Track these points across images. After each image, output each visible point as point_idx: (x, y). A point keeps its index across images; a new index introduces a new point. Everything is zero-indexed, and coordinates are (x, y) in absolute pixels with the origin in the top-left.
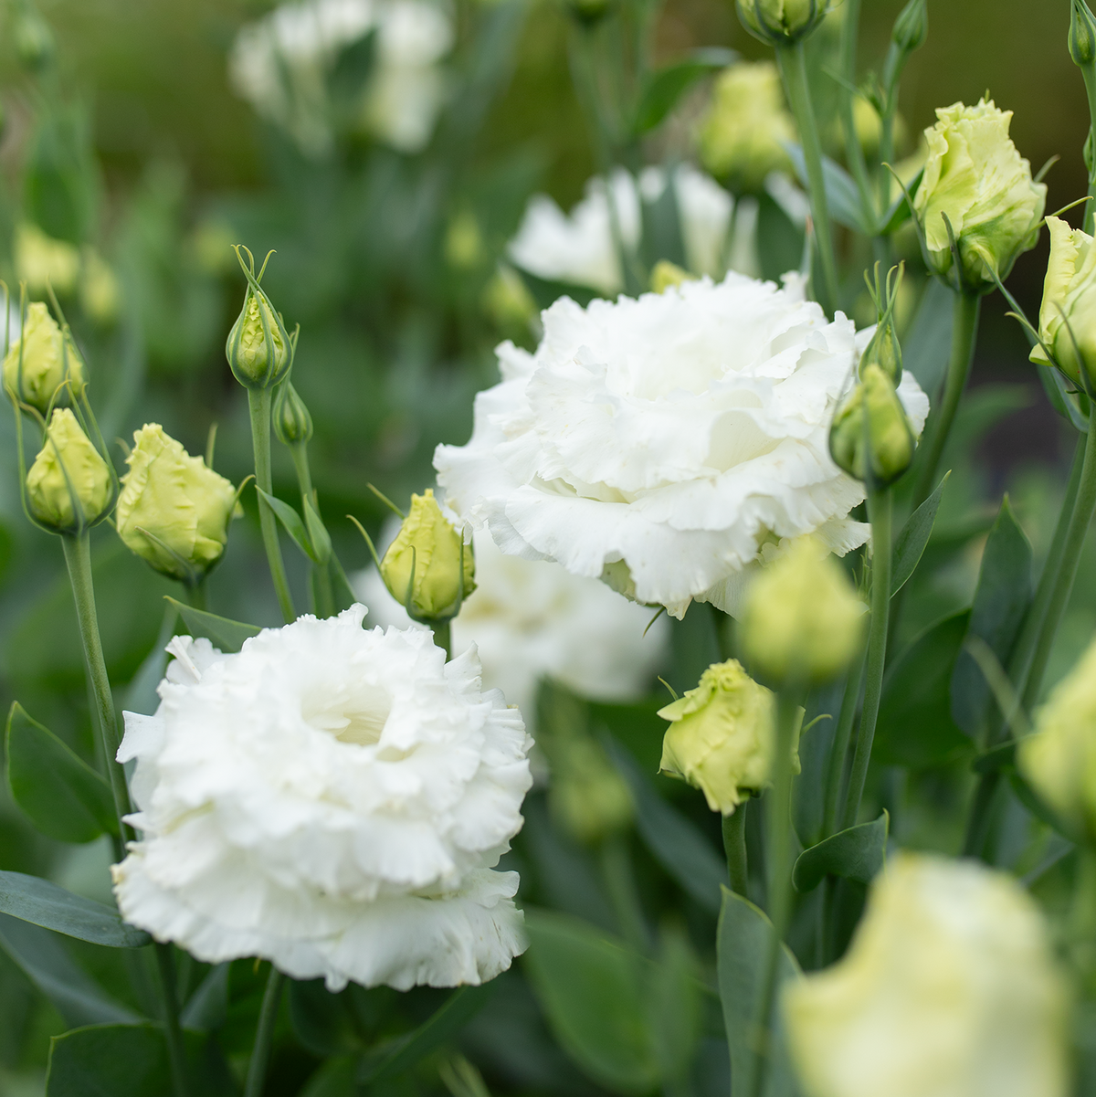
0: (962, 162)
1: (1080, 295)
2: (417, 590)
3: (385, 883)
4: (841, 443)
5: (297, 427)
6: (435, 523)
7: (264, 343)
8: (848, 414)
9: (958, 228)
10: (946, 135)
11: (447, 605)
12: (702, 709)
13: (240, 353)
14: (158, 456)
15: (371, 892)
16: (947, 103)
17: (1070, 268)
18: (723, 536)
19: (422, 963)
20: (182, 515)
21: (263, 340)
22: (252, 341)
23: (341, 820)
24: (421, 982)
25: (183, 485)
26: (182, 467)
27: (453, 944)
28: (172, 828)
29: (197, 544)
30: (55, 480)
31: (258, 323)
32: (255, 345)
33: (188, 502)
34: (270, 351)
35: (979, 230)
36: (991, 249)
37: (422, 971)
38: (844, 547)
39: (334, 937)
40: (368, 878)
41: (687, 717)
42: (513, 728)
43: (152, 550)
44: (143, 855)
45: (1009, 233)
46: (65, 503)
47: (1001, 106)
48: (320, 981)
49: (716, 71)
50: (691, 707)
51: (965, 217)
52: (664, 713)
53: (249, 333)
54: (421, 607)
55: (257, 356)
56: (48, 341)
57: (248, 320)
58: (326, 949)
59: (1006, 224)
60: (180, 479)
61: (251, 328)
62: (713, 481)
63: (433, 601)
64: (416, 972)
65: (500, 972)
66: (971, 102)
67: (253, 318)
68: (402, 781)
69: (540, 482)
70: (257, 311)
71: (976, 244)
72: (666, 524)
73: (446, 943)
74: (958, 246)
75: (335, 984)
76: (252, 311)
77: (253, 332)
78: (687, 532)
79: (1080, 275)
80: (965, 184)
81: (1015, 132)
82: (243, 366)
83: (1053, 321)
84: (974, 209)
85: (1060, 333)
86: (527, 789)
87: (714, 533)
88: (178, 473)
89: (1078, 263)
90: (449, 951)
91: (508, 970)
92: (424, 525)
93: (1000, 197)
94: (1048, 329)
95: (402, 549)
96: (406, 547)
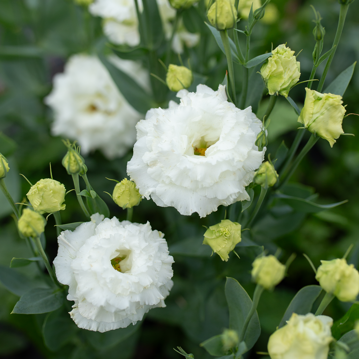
0: (280, 68)
1: (317, 118)
7: (78, 165)
9: (279, 89)
10: (275, 61)
14: (44, 192)
17: (312, 105)
20: (55, 204)
28: (83, 300)
33: (56, 200)
35: (285, 89)
51: (281, 86)
53: (72, 163)
59: (292, 84)
71: (284, 94)
85: (310, 126)
92: (126, 189)
93: (290, 77)
94: (307, 125)
95: (120, 195)
96: (121, 195)
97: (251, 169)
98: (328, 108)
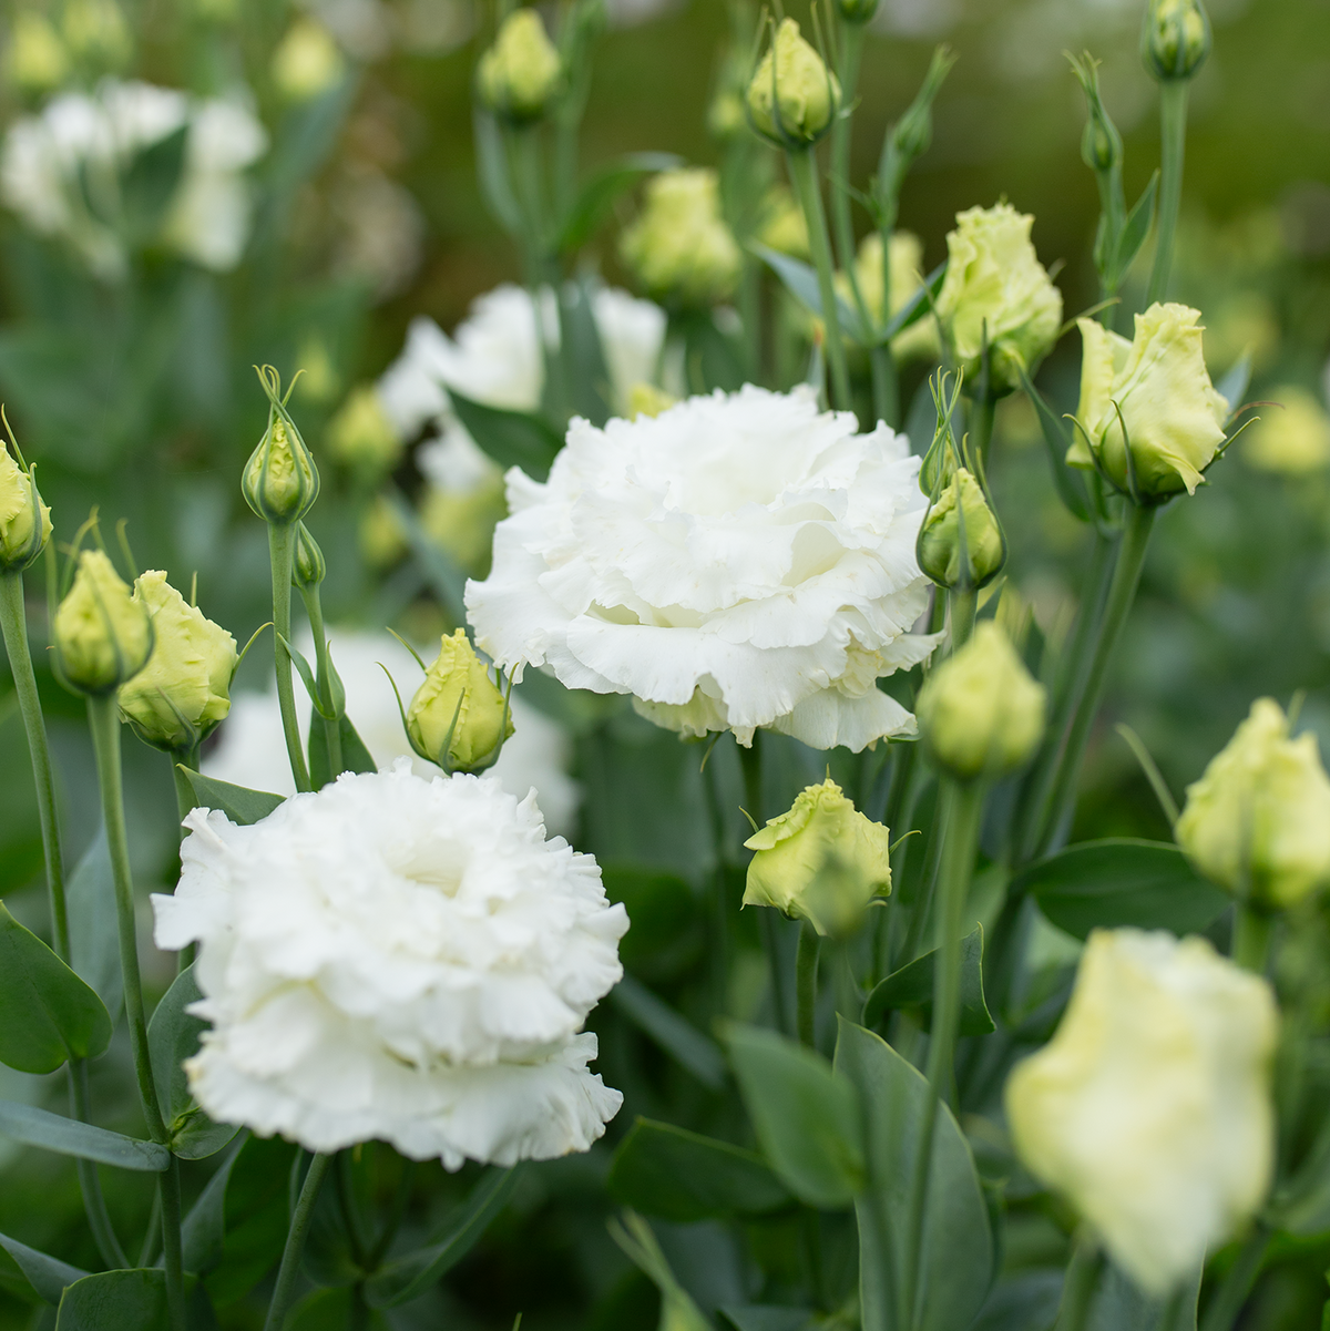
0: (988, 267)
1: (1127, 395)
2: (457, 738)
3: (507, 1042)
4: (932, 548)
5: (313, 567)
6: (470, 665)
7: (295, 474)
8: (941, 518)
9: (992, 333)
10: (972, 239)
11: (485, 754)
12: (798, 833)
13: (268, 485)
14: (162, 606)
15: (490, 1055)
16: (966, 207)
17: (1108, 370)
18: (808, 652)
19: (527, 1133)
20: (191, 671)
21: (293, 468)
22: (281, 471)
23: (460, 979)
24: (524, 1155)
25: (188, 638)
26: (187, 617)
27: (559, 1109)
28: (253, 1012)
29: (210, 703)
30: (92, 632)
31: (287, 450)
32: (285, 475)
33: (197, 657)
34: (302, 482)
35: (1011, 335)
36: (1021, 352)
37: (527, 1142)
38: (908, 660)
39: (445, 1112)
40: (488, 1039)
41: (780, 844)
42: (589, 875)
43: (154, 714)
44: (223, 1045)
45: (1035, 339)
46: (106, 657)
47: (1021, 209)
48: (437, 1161)
49: (652, 175)
50: (785, 833)
51: (998, 322)
52: (749, 844)
53: (278, 462)
54: (457, 757)
55: (288, 488)
56: (14, 482)
57: (272, 449)
58: (439, 1124)
59: (1034, 330)
60: (185, 632)
61: (278, 456)
62: (791, 597)
63: (472, 750)
64: (521, 1145)
65: (594, 1139)
66: (988, 205)
67: (282, 445)
68: (513, 934)
69: (599, 611)
70: (285, 438)
71: (1009, 349)
72: (747, 644)
73: (550, 1110)
74: (989, 352)
75: (452, 1162)
76: (279, 438)
77: (282, 461)
78: (771, 650)
79: (1123, 375)
80: (991, 290)
81: (1036, 237)
82: (271, 499)
83: (1100, 423)
84: (1004, 316)
85: (1108, 434)
86: (621, 935)
87: (800, 650)
88: (183, 624)
89: (1117, 364)
90: (553, 1118)
91: (604, 1136)
92: (459, 667)
93: (1026, 302)
94: (1096, 430)
95: (435, 695)
96: (439, 692)
97: (911, 573)
98: (1159, 356)
